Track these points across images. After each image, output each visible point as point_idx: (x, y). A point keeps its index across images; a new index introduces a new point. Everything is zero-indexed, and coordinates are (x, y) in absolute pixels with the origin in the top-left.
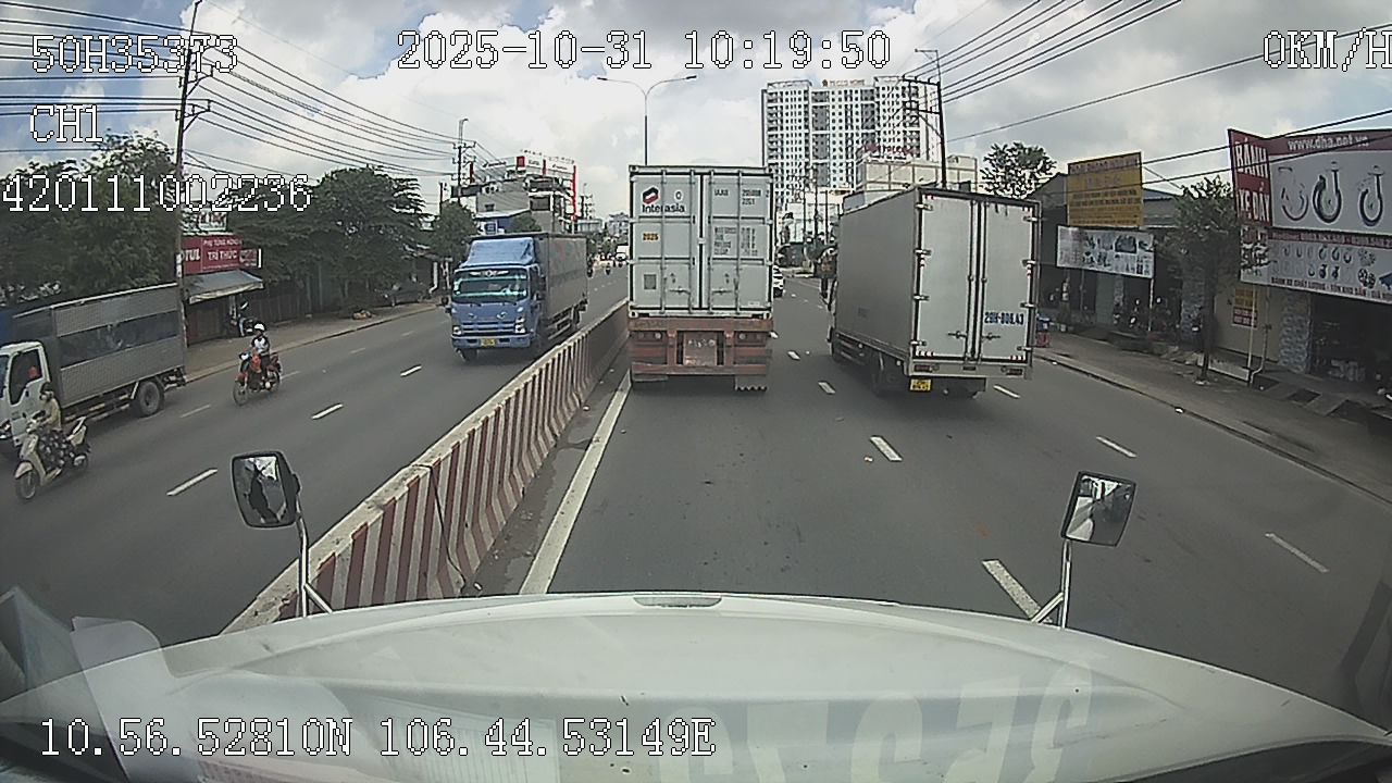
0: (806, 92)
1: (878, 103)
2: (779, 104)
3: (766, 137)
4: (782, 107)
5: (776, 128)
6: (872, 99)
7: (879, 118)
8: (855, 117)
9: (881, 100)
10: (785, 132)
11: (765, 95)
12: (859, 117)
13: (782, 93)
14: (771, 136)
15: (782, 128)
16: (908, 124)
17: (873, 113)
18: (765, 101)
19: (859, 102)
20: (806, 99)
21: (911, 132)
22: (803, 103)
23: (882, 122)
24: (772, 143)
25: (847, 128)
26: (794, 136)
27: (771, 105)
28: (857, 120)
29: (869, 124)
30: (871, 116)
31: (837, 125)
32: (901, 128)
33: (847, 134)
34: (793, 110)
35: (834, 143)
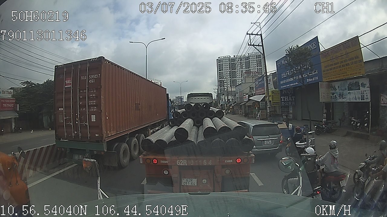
0: (229, 59)
1: (250, 61)
2: (222, 63)
3: (218, 73)
4: (222, 64)
5: (221, 70)
6: (248, 60)
7: (250, 65)
8: (243, 66)
9: (250, 60)
10: (224, 71)
11: (218, 61)
12: (244, 65)
13: (222, 60)
14: (220, 72)
15: (223, 70)
16: (258, 67)
17: (248, 64)
18: (218, 62)
19: (244, 61)
20: (229, 61)
21: (259, 68)
22: (228, 62)
23: (251, 66)
24: (220, 74)
25: (241, 69)
26: (226, 71)
27: (219, 63)
28: (244, 66)
29: (248, 67)
30: (248, 65)
31: (238, 68)
32: (256, 68)
33: (241, 71)
34: (226, 65)
35: (238, 73)
